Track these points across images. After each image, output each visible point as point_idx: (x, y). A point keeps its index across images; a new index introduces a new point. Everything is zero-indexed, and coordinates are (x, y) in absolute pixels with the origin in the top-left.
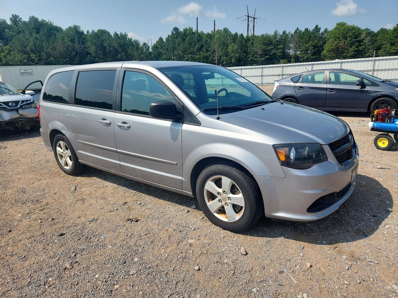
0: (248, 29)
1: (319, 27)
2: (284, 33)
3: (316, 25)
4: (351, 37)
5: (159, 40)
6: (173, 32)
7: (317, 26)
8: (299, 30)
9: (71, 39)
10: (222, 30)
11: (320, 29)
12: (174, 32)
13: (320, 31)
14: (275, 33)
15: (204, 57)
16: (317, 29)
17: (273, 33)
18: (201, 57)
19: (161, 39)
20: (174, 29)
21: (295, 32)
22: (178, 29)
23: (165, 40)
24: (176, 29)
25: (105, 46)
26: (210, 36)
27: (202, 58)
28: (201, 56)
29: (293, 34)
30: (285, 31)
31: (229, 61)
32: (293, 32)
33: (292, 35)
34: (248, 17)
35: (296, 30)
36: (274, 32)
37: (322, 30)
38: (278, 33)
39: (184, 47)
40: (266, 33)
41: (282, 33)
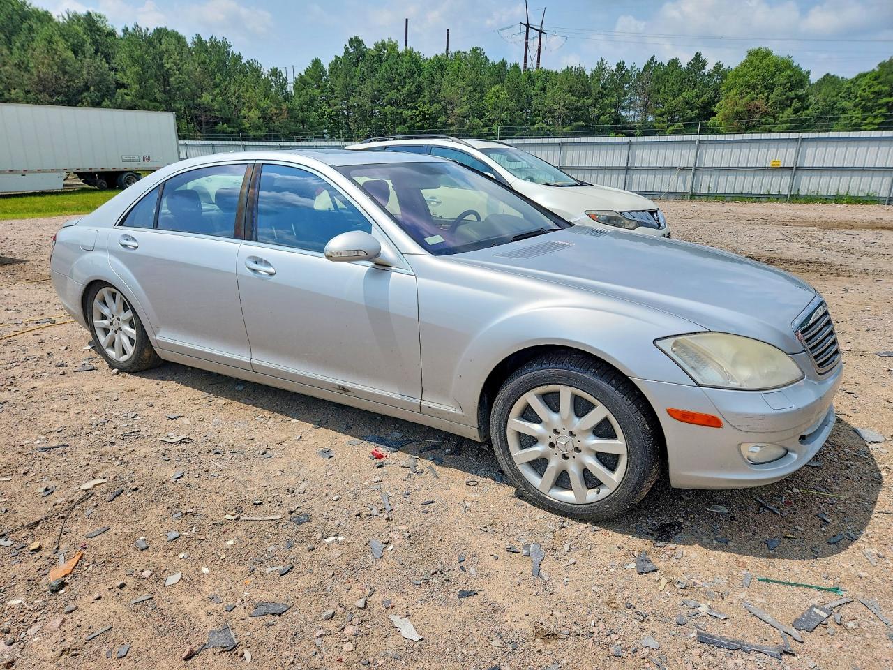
0: (526, 57)
1: (703, 57)
2: (620, 66)
3: (697, 53)
4: (784, 86)
5: (313, 65)
6: (347, 48)
7: (698, 55)
8: (656, 62)
9: (73, 45)
10: (468, 52)
11: (704, 63)
12: (351, 50)
13: (704, 69)
14: (601, 66)
15: (424, 116)
16: (698, 61)
17: (595, 67)
18: (418, 115)
19: (317, 64)
20: (351, 42)
21: (647, 67)
22: (361, 43)
23: (326, 68)
24: (356, 42)
25: (168, 69)
26: (440, 64)
27: (419, 118)
28: (418, 112)
29: (642, 70)
30: (624, 63)
31: (486, 129)
32: (640, 66)
33: (639, 75)
34: (528, 26)
35: (649, 63)
36: (598, 64)
37: (709, 67)
38: (607, 66)
39: (376, 86)
40: (578, 66)
41: (614, 68)
